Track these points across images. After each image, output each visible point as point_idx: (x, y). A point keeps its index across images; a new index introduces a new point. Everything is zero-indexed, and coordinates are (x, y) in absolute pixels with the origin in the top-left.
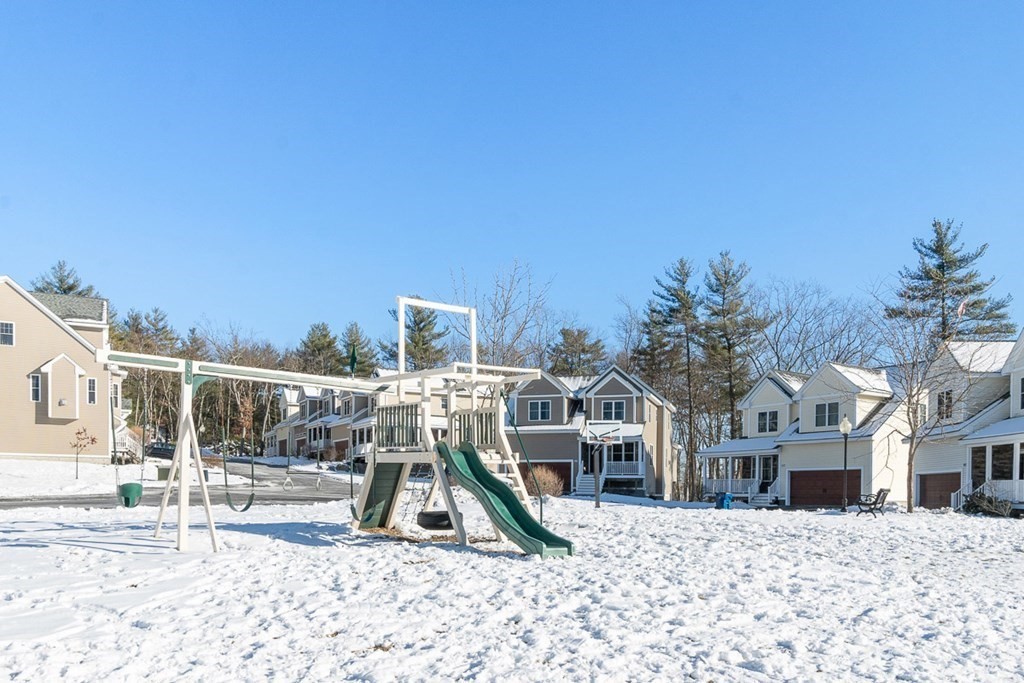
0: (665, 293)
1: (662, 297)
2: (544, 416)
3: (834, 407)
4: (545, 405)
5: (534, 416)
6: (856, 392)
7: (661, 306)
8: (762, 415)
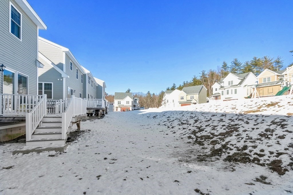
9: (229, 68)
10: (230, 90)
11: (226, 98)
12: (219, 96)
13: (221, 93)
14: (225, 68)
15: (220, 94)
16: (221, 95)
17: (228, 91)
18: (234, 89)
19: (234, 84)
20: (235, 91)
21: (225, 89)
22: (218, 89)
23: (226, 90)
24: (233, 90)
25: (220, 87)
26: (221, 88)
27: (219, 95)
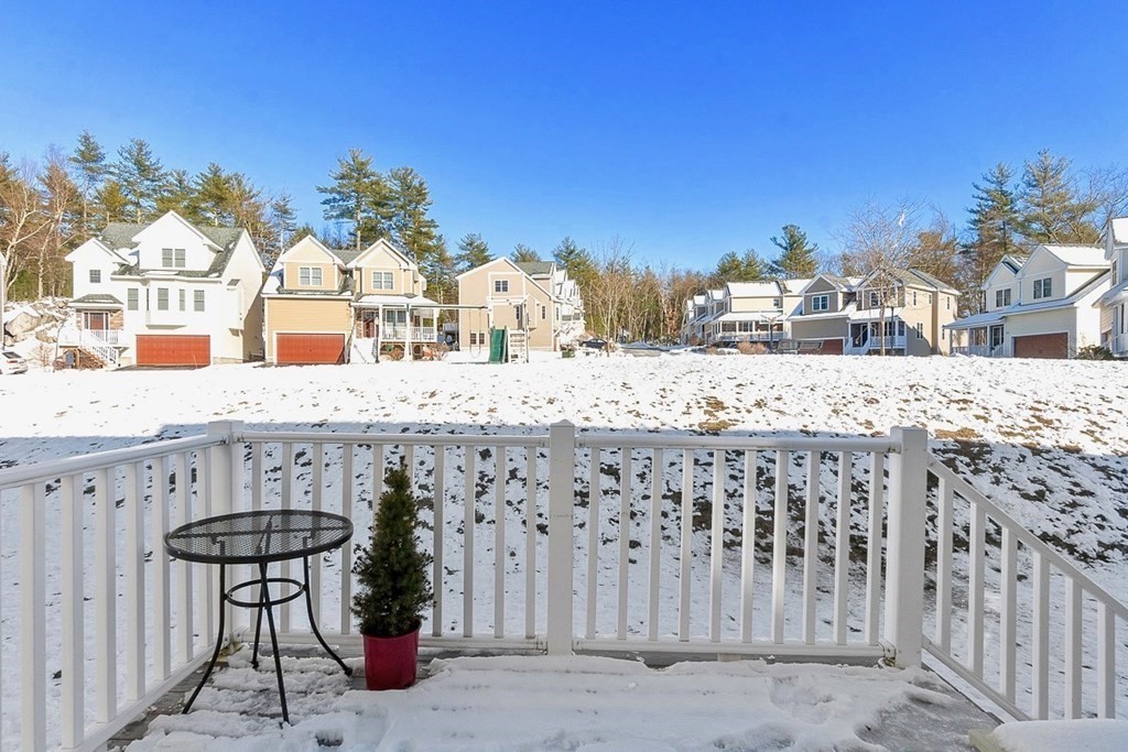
0: (985, 195)
1: (982, 199)
2: (824, 306)
3: (1048, 282)
4: (824, 299)
5: (816, 307)
6: (1064, 266)
7: (980, 206)
8: (999, 293)
9: (111, 173)
10: (174, 289)
11: (150, 327)
12: (115, 311)
13: (123, 297)
14: (91, 169)
15: (116, 301)
16: (125, 307)
17: (163, 294)
18: (190, 289)
19: (189, 267)
20: (196, 296)
21: (145, 282)
22: (105, 276)
23: (154, 287)
24: (186, 294)
25: (117, 268)
26: (123, 273)
27: (117, 305)
